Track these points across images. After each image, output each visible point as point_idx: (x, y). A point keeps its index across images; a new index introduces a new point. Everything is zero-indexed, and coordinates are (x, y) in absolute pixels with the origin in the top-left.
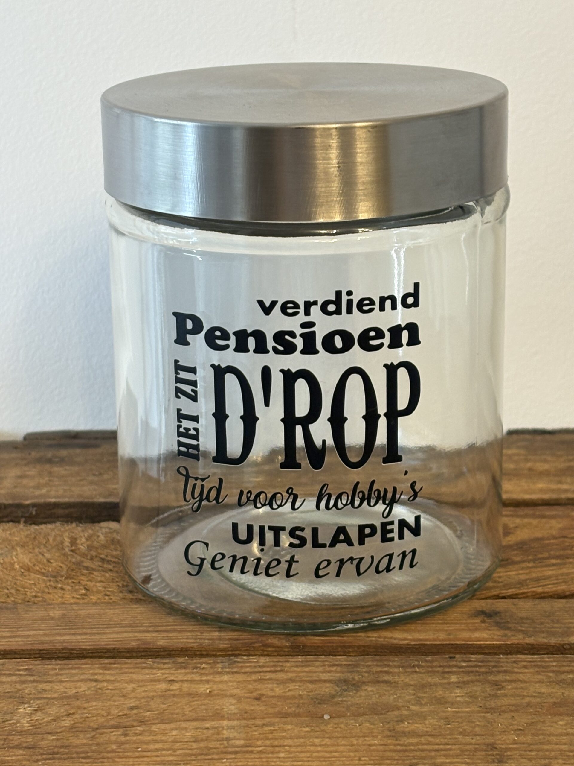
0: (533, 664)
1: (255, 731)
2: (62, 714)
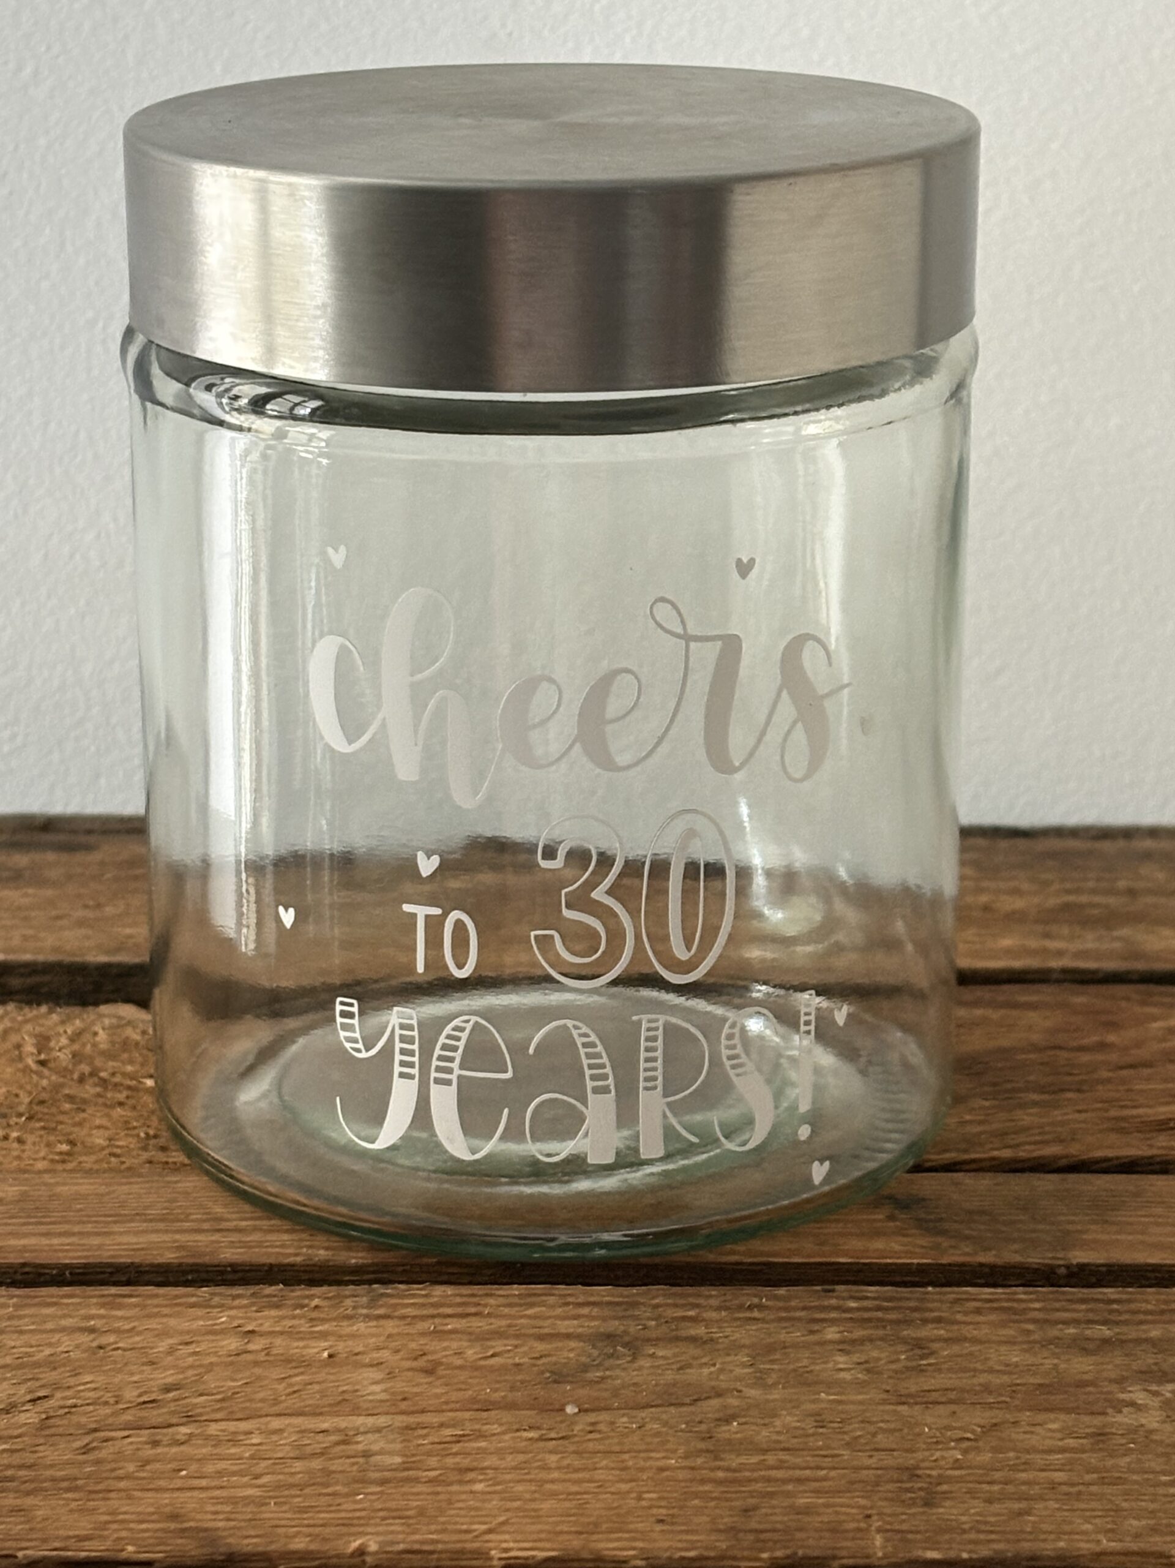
0: (995, 1305)
1: (424, 1437)
2: (22, 1400)
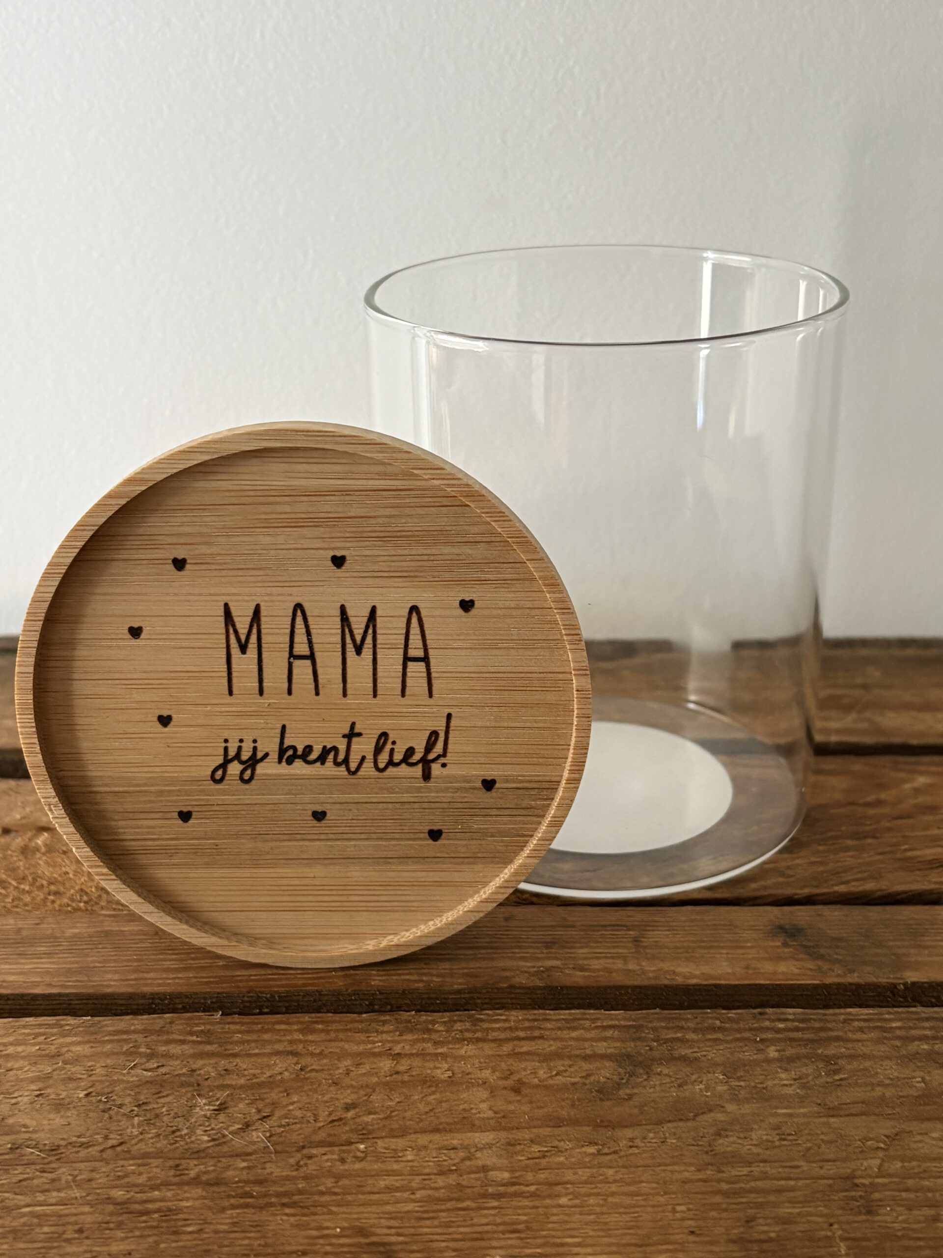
0: (870, 1024)
1: (521, 1153)
2: (253, 1119)
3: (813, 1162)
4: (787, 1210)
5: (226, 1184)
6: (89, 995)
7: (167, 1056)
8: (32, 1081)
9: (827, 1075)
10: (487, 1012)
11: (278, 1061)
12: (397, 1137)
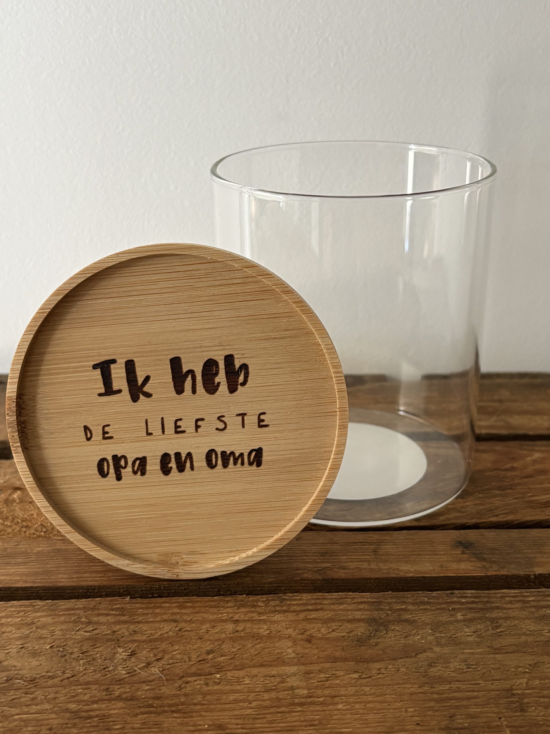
1: (313, 678)
3: (488, 681)
4: (474, 710)
5: (137, 700)
6: (49, 587)
7: (98, 623)
8: (19, 639)
9: (493, 629)
10: (289, 594)
11: (165, 626)
12: (239, 670)
